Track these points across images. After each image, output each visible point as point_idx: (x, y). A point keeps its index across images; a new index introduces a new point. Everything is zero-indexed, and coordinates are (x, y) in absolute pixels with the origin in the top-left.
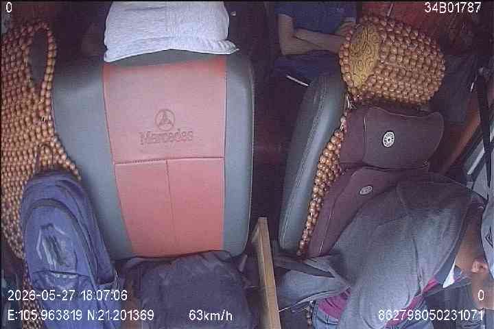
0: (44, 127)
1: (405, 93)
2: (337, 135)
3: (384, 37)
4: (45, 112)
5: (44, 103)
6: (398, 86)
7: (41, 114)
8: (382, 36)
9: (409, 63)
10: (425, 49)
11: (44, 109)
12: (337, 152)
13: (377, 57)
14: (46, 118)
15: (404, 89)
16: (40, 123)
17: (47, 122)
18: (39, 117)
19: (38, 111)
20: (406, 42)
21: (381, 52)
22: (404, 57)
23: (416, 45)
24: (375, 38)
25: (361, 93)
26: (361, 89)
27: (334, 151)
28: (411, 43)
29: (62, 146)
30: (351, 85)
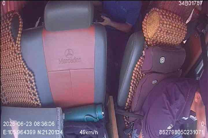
0: (18, 56)
2: (141, 58)
3: (161, 17)
4: (18, 50)
5: (18, 46)
6: (167, 37)
9: (172, 28)
10: (178, 21)
15: (170, 39)
16: (16, 55)
17: (19, 54)
18: (16, 53)
19: (15, 50)
20: (170, 19)
22: (169, 25)
23: (175, 20)
24: (157, 17)
25: (151, 41)
26: (151, 39)
27: (140, 65)
28: (173, 19)
29: (26, 64)
30: (147, 37)
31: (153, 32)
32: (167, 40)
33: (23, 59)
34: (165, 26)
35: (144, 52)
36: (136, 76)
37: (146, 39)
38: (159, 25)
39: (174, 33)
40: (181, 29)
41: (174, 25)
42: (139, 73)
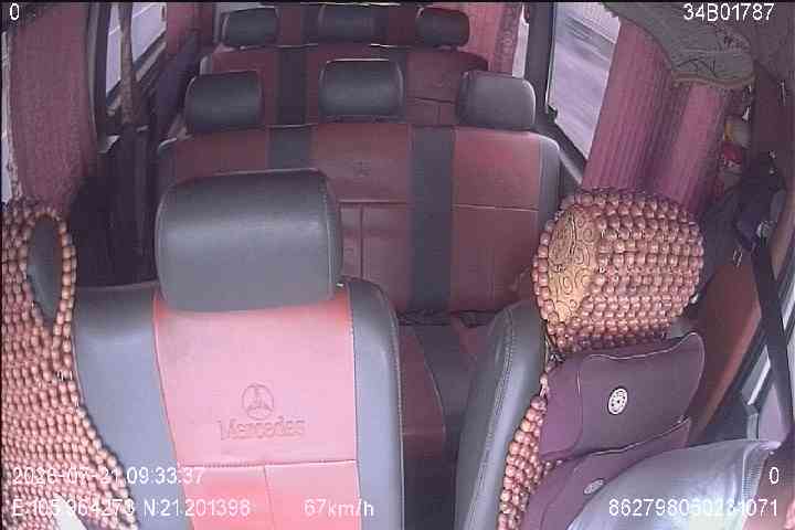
0: (63, 389)
1: (642, 314)
2: (535, 405)
3: (603, 227)
4: (63, 364)
5: (60, 348)
6: (631, 305)
7: (56, 366)
8: (600, 226)
9: (646, 261)
10: (670, 230)
11: (61, 360)
12: (537, 433)
13: (594, 266)
14: (65, 374)
15: (640, 309)
16: (54, 382)
17: (66, 380)
18: (53, 372)
19: (50, 360)
20: (638, 228)
21: (599, 256)
22: (636, 254)
23: (656, 227)
24: (588, 232)
25: (571, 331)
26: (570, 323)
27: (532, 433)
28: (648, 226)
29: (93, 427)
30: (554, 320)
31: (575, 298)
32: (630, 315)
33: (83, 407)
34: (618, 261)
35: (544, 381)
36: (519, 476)
37: (550, 330)
38: (598, 263)
39: (658, 281)
40: (680, 256)
41: (654, 248)
42: (528, 462)
